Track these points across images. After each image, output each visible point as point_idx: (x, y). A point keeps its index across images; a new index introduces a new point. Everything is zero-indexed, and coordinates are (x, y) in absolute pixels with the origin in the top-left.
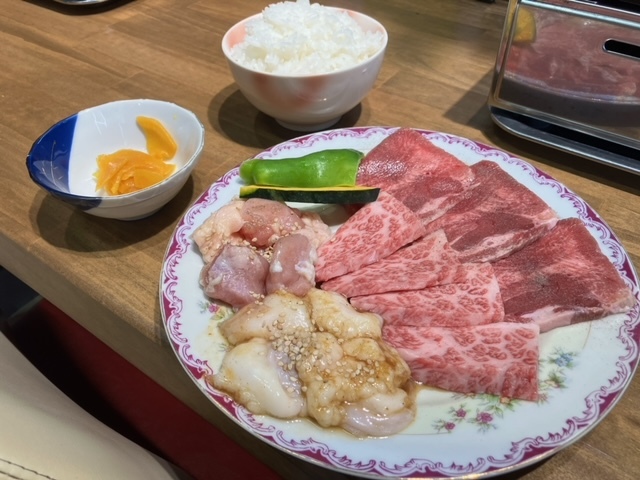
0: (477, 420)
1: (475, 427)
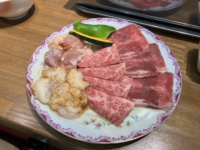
0: (96, 125)
1: (94, 127)
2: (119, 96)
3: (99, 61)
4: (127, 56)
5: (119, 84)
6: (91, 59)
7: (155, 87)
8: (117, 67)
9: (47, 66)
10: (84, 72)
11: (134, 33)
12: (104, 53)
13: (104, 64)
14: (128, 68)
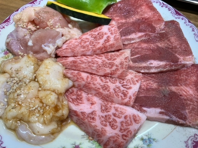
2: (120, 102)
3: (90, 46)
4: (133, 39)
5: (120, 83)
6: (77, 44)
7: (178, 88)
8: (118, 56)
9: (10, 54)
10: (65, 63)
11: (143, 6)
12: (98, 34)
13: (98, 52)
14: (134, 57)
